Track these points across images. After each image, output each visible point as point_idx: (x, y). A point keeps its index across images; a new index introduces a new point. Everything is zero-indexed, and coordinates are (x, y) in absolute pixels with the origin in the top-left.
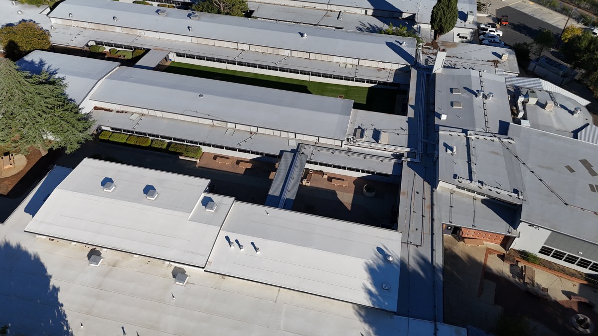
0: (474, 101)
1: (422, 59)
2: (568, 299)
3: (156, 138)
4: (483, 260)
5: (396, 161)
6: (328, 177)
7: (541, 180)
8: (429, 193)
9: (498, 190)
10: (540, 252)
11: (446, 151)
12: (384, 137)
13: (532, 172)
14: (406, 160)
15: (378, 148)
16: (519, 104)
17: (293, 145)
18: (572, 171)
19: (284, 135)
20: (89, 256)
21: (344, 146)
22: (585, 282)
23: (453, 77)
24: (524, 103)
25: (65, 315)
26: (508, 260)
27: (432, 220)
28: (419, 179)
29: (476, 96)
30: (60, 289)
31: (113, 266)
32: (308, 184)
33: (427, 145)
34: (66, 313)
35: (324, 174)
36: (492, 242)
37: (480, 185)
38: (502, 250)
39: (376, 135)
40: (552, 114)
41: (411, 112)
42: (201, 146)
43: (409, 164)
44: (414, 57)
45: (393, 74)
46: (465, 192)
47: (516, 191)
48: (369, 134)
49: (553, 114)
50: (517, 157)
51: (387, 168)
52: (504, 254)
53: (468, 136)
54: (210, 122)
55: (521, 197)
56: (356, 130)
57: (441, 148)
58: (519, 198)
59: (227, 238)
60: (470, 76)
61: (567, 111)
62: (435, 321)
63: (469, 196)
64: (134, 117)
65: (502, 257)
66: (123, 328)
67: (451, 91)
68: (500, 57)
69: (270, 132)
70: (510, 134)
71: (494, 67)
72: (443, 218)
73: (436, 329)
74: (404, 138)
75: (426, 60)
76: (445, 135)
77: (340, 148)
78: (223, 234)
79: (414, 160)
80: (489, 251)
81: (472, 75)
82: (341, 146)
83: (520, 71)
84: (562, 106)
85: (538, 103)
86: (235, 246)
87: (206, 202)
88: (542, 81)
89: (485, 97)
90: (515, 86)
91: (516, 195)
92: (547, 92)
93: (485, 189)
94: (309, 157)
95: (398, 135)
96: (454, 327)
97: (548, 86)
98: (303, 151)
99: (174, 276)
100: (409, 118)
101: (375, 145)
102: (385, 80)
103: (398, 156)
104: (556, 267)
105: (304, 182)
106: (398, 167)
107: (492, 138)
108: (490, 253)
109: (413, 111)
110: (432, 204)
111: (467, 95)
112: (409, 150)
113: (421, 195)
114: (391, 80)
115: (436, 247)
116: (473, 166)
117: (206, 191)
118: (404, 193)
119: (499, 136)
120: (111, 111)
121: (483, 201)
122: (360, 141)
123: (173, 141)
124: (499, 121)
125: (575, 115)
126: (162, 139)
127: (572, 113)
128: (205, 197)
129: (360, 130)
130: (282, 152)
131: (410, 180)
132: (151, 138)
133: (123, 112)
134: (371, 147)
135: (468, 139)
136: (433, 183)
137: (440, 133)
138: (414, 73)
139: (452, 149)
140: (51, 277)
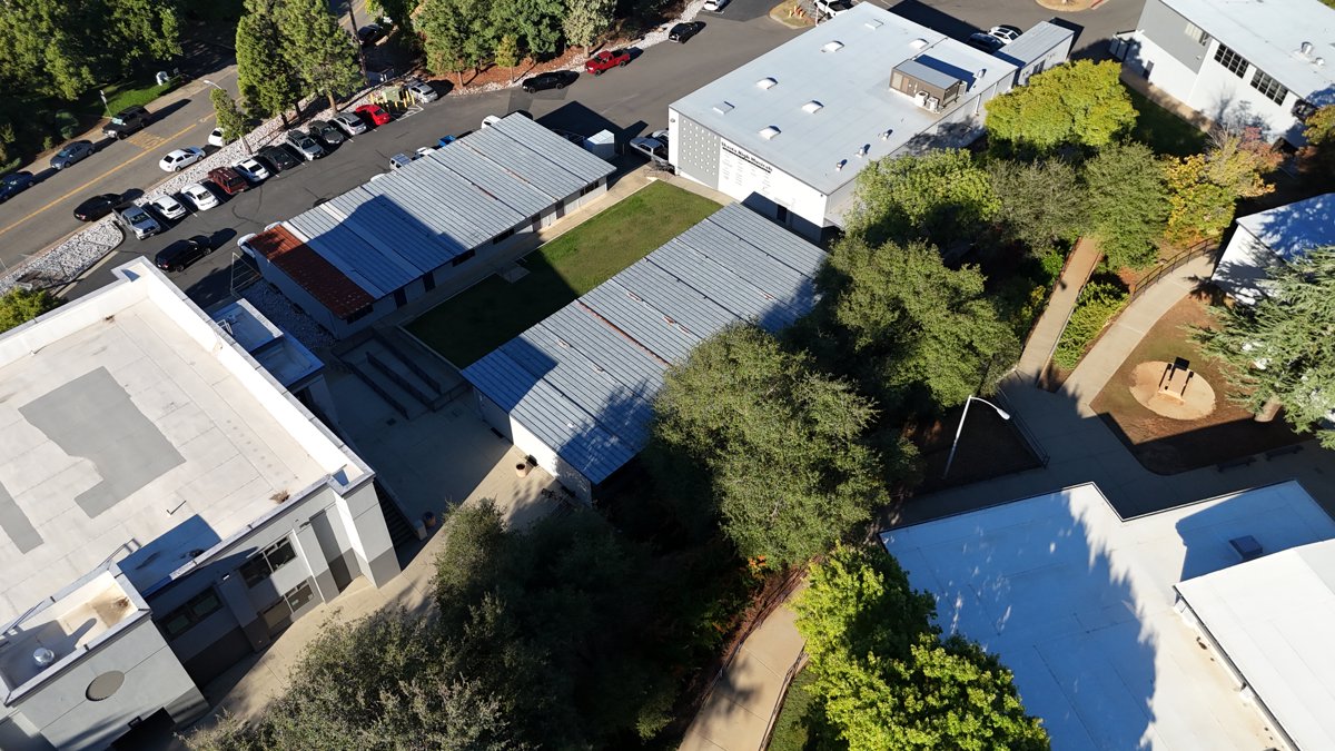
140: (1154, 719)
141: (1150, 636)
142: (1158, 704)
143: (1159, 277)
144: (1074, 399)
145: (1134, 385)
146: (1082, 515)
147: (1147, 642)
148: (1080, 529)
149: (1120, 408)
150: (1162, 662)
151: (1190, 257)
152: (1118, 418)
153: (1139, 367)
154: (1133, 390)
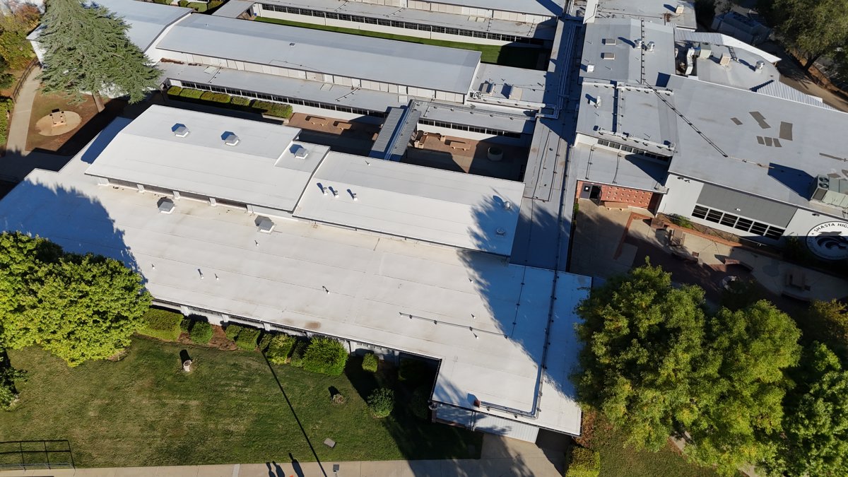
0: (630, 52)
1: (572, 11)
2: (722, 263)
3: (236, 95)
4: (624, 224)
5: (529, 118)
6: (446, 140)
7: (699, 133)
8: (565, 150)
9: (646, 142)
10: (693, 215)
11: (589, 102)
12: (515, 92)
13: (690, 124)
14: (540, 115)
15: (508, 103)
16: (688, 59)
17: (404, 101)
18: (738, 123)
19: (393, 89)
20: (159, 204)
21: (466, 103)
22: (740, 245)
23: (608, 27)
24: (695, 58)
25: (133, 258)
26: (656, 223)
27: (565, 176)
28: (554, 137)
29: (634, 46)
30: (126, 233)
31: (187, 214)
32: (422, 147)
33: (568, 102)
34: (133, 255)
35: (441, 136)
36: (639, 206)
37: (625, 137)
38: (650, 215)
39: (507, 91)
40: (728, 70)
41: (552, 67)
42: (291, 104)
43: (543, 120)
44: (563, 8)
45: (535, 29)
46: (608, 148)
47: (667, 143)
48: (497, 89)
49: (730, 70)
50: (674, 109)
51: (518, 127)
52: (651, 219)
53: (617, 87)
54: (301, 75)
55: (672, 149)
56: (482, 85)
57: (583, 99)
58: (670, 150)
59: (319, 185)
60: (630, 26)
61: (747, 67)
62: (556, 270)
63: (613, 153)
64: (210, 70)
65: (649, 222)
66: (199, 270)
67: (604, 41)
68: (674, 10)
69: (375, 86)
70: (669, 85)
71: (663, 19)
72: (578, 173)
73: (556, 277)
74: (540, 93)
75: (578, 12)
76: (589, 86)
77: (462, 105)
78: (314, 181)
79: (550, 116)
80: (634, 216)
81: (632, 24)
82: (463, 103)
83: (698, 26)
84: (742, 61)
85: (711, 57)
86: (328, 193)
87: (294, 150)
88: (723, 36)
89: (645, 48)
90: (688, 41)
91: (667, 147)
92: (727, 46)
93: (630, 141)
94: (422, 114)
95: (534, 90)
96: (577, 276)
97: (729, 41)
98: (416, 107)
99: (258, 225)
100: (548, 73)
101: (505, 101)
102: (525, 36)
103: (531, 114)
104: (712, 232)
105: (417, 144)
106: (530, 126)
107: (646, 90)
108: (635, 218)
109: (554, 65)
110: (567, 161)
111: (623, 45)
112: (544, 105)
113: (554, 152)
114: (531, 35)
115: (566, 201)
116: (619, 118)
117: (294, 140)
118: (534, 150)
119: (656, 88)
120: (183, 63)
121: (627, 157)
122: (485, 96)
123: (257, 98)
124: (658, 74)
125: (757, 70)
126: (244, 97)
127: (753, 69)
128: (294, 145)
129: (487, 85)
130: (389, 109)
131: (543, 137)
132: (231, 95)
133: (196, 65)
134: (499, 104)
135: (616, 91)
136: (570, 139)
137: (584, 83)
138: (561, 24)
139: (595, 101)
140: (114, 221)
141: (94, 199)
142: (112, 216)
143: (21, 86)
144: (18, 153)
145: (40, 131)
146: (37, 182)
147: (94, 202)
148: (40, 186)
149: (40, 143)
150: (104, 204)
151: (30, 71)
152: (42, 147)
153: (38, 123)
154: (41, 133)
